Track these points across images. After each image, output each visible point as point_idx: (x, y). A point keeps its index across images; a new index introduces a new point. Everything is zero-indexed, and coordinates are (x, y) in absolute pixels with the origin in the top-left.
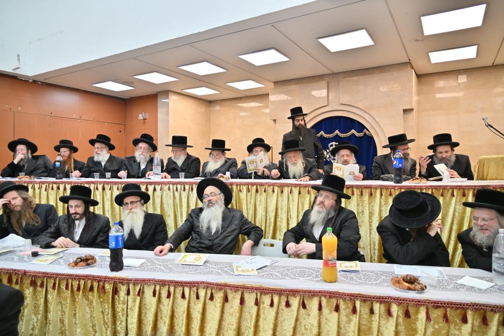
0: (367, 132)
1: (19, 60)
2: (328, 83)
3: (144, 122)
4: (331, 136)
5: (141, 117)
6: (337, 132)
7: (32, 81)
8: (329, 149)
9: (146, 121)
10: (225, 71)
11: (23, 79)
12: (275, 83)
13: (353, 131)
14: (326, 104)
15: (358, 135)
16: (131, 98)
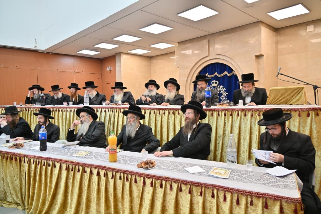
0: (234, 73)
1: (36, 42)
2: (209, 41)
3: (110, 72)
4: (212, 76)
5: (108, 69)
6: (216, 73)
7: (46, 53)
8: (211, 85)
9: (111, 71)
10: (141, 39)
11: (41, 52)
12: (179, 43)
13: (226, 72)
14: (207, 55)
15: (228, 75)
16: (104, 58)
